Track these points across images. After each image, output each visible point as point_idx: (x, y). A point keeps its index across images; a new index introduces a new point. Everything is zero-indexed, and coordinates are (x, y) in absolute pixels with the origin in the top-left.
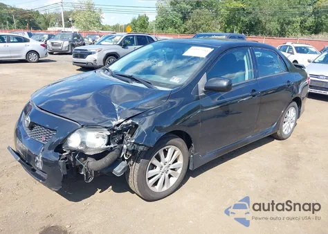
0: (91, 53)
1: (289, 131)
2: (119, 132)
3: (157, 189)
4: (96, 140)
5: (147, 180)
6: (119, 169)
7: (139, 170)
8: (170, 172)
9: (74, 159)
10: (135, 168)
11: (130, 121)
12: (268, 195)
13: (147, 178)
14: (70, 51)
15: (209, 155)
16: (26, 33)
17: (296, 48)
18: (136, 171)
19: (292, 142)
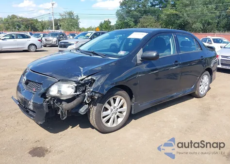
0: (70, 45)
1: (204, 92)
2: (83, 85)
3: (109, 125)
4: (67, 90)
5: (102, 118)
6: (83, 110)
7: (96, 111)
8: (118, 114)
9: (54, 103)
10: (94, 110)
11: (90, 78)
12: (186, 131)
13: (102, 117)
14: (57, 45)
15: (146, 105)
16: (28, 33)
17: (214, 40)
18: (94, 111)
19: (206, 100)
